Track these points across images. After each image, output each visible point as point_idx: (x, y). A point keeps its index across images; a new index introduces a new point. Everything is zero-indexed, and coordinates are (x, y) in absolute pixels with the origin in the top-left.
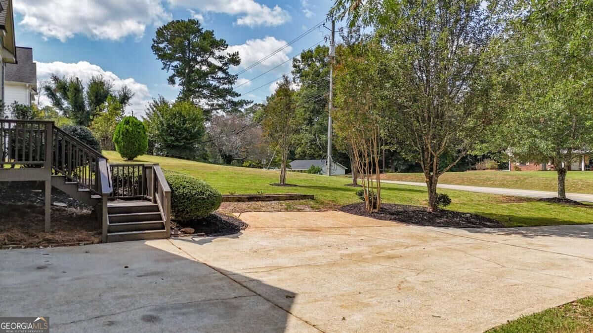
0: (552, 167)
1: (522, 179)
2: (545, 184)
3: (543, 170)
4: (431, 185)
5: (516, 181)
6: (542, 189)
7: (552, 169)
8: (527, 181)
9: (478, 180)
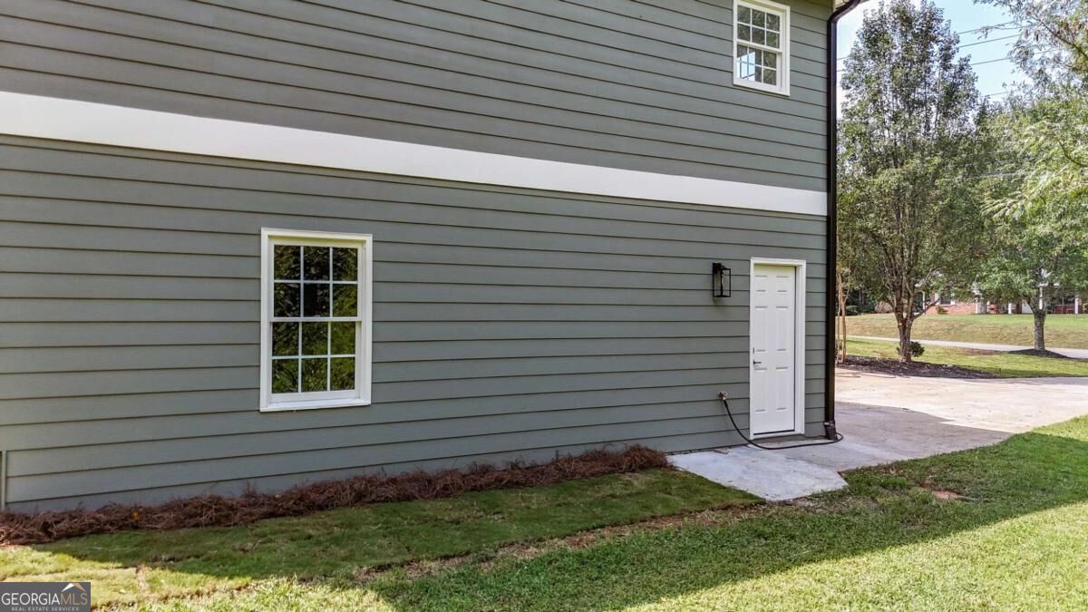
0: (992, 309)
1: (956, 326)
2: (992, 334)
3: (982, 314)
4: (904, 330)
5: (949, 330)
6: (989, 342)
7: (992, 312)
8: (965, 329)
9: (887, 328)
